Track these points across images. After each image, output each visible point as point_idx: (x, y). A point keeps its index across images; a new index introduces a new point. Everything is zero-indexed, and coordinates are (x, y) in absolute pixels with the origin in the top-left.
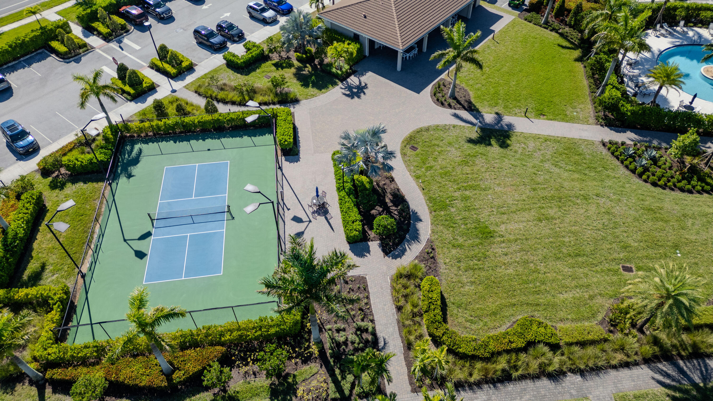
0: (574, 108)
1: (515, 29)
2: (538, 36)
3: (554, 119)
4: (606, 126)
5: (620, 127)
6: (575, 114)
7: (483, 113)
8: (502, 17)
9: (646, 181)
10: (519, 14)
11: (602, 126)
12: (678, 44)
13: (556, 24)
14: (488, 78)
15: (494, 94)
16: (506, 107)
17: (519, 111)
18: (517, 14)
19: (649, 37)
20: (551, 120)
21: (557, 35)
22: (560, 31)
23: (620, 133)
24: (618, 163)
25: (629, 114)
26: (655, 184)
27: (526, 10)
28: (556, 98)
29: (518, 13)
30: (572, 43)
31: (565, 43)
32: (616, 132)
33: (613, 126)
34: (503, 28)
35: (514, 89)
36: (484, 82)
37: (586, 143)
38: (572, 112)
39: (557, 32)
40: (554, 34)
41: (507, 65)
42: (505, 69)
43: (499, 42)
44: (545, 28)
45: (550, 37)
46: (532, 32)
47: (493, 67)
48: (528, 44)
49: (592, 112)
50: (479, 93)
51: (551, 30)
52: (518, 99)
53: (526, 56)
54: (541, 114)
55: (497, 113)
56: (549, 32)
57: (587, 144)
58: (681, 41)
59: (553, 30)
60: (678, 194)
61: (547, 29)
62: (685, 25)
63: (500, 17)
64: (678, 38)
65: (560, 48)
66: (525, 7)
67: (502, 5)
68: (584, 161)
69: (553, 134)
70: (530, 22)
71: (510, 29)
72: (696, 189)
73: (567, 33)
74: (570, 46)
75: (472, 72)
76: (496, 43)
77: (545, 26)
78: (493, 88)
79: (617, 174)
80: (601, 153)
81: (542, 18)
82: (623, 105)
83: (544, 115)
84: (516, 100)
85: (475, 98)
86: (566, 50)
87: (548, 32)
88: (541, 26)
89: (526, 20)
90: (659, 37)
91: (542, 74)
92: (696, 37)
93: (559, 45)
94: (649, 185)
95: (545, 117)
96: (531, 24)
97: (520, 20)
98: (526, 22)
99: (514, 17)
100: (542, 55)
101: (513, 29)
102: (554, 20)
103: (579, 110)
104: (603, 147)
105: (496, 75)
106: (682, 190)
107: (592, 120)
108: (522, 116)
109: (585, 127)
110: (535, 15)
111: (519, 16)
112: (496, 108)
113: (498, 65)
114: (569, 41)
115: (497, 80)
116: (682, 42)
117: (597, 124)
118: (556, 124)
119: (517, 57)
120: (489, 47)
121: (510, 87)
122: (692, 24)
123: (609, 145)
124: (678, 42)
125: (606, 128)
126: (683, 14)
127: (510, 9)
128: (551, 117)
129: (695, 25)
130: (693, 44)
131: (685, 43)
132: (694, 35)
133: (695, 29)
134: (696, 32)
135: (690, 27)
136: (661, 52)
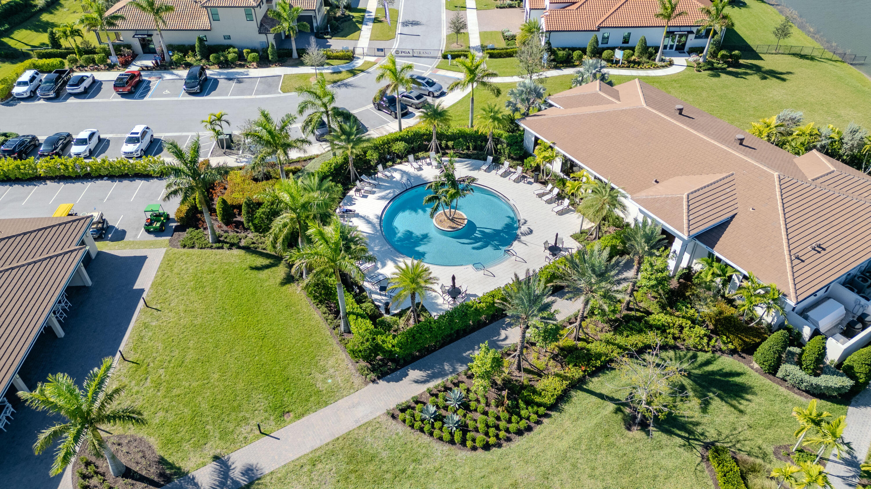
0: (323, 371)
1: (176, 271)
2: (215, 266)
3: (306, 412)
4: (379, 378)
5: (396, 370)
6: (330, 381)
7: (193, 473)
8: (145, 258)
9: (474, 449)
10: (170, 241)
11: (374, 381)
12: (391, 195)
13: (232, 235)
14: (169, 390)
15: (192, 419)
16: (224, 435)
17: (249, 429)
18: (167, 242)
19: (356, 202)
20: (303, 415)
21: (242, 252)
22: (243, 243)
23: (402, 380)
24: (425, 439)
25: (398, 350)
26: (487, 447)
27: (178, 229)
28: (291, 366)
29: (166, 239)
30: (268, 256)
31: (261, 261)
32: (397, 381)
33: (387, 374)
34: (156, 277)
35: (222, 388)
36: (166, 402)
37: (370, 429)
38: (324, 381)
39: (239, 247)
40: (235, 252)
41: (191, 345)
42: (191, 355)
43: (159, 307)
44: (218, 248)
45: (233, 260)
46: (203, 264)
47: (169, 362)
48: (207, 289)
49: (350, 365)
50: (167, 431)
51: (230, 248)
52: (235, 404)
53: (213, 311)
54: (284, 413)
55: (216, 458)
56: (228, 252)
57: (373, 431)
58: (391, 191)
59: (232, 246)
60: (519, 442)
61: (222, 248)
62: (385, 167)
63: (142, 259)
64: (386, 188)
65: (255, 272)
66: (174, 225)
67: (136, 235)
68: (384, 467)
69: (317, 444)
70: (193, 247)
71: (167, 273)
72: (532, 421)
73: (253, 243)
74: (266, 262)
75: (138, 392)
76: (155, 312)
77: (218, 245)
78: (185, 406)
79: (435, 461)
80: (397, 434)
81: (205, 233)
82: (383, 341)
83: (288, 412)
84: (234, 409)
85: (165, 445)
86: (266, 271)
87: (225, 252)
88: (211, 247)
89: (184, 246)
90: (366, 197)
91: (250, 332)
92: (404, 180)
93: (252, 268)
94: (480, 453)
95: (292, 414)
96: (196, 251)
97: (175, 250)
98: (186, 250)
99: (164, 250)
100: (235, 298)
101: (172, 271)
102: (225, 228)
103: (332, 371)
104: (394, 422)
105: (180, 376)
106: (520, 433)
107: (358, 380)
108: (257, 438)
109: (355, 397)
110: (194, 233)
111: (171, 244)
112: (208, 446)
113: (176, 353)
114: (262, 254)
115: (187, 384)
116: (394, 192)
117: (366, 383)
118: (312, 418)
119: (199, 321)
120: (146, 326)
121: (214, 387)
122: (390, 163)
123: (401, 416)
124: (390, 193)
125: (381, 382)
126: (376, 156)
127: (152, 237)
128: (300, 410)
129: (394, 162)
130: (407, 190)
131: (398, 192)
132: (402, 177)
133: (397, 167)
134: (401, 170)
135: (390, 166)
136: (380, 218)
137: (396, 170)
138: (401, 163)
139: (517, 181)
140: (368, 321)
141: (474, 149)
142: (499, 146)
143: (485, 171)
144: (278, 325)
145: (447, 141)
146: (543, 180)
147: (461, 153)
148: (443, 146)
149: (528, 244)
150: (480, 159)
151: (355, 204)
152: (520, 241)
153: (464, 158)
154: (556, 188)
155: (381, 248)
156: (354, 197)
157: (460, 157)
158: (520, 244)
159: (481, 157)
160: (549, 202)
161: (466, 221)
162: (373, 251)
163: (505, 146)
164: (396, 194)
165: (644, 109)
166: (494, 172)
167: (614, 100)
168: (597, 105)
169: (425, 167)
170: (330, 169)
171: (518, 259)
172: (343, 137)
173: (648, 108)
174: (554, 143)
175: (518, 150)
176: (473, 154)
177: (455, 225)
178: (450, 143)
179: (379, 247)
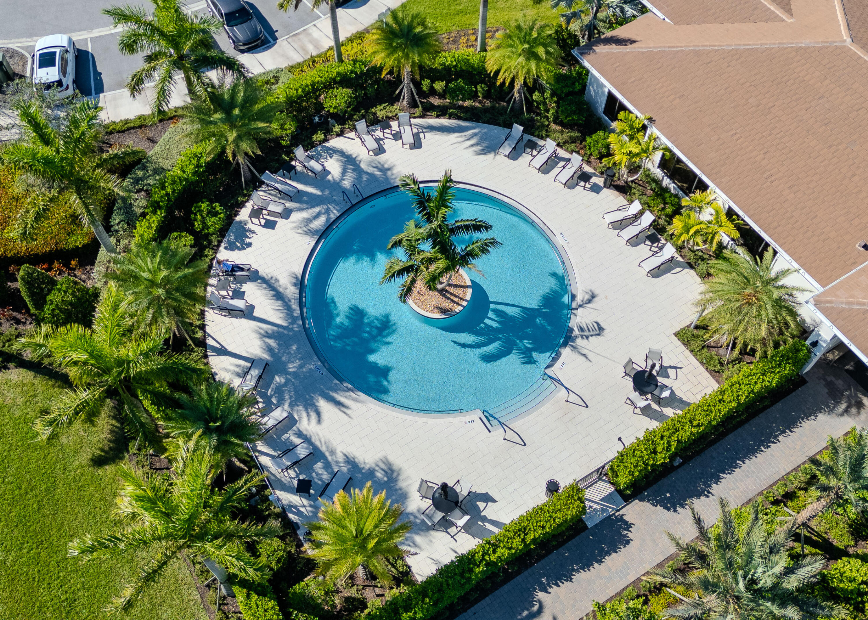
12: (321, 222)
19: (254, 239)
21: (27, 377)
22: (29, 353)
39: (22, 364)
40: (15, 375)
45: (9, 397)
58: (323, 208)
59: (7, 360)
62: (309, 148)
64: (313, 201)
90: (272, 226)
92: (348, 179)
116: (328, 211)
122: (319, 136)
124: (319, 214)
129: (328, 131)
130: (353, 206)
131: (335, 213)
132: (344, 172)
133: (335, 142)
134: (342, 153)
135: (321, 142)
136: (300, 284)
137: (332, 152)
138: (340, 134)
139: (570, 184)
140: (271, 604)
141: (487, 95)
142: (536, 96)
143: (508, 156)
144: (98, 575)
145: (433, 82)
146: (621, 183)
147: (461, 107)
148: (425, 88)
149: (590, 355)
150: (498, 125)
151: (249, 245)
152: (574, 348)
153: (466, 119)
154: (647, 213)
155: (301, 366)
156: (250, 226)
157: (459, 118)
158: (575, 356)
159: (501, 119)
160: (634, 241)
161: (470, 291)
162: (286, 373)
163: (547, 94)
164: (333, 217)
165: (842, 50)
166: (526, 158)
167: (779, 12)
168: (743, 21)
169: (389, 144)
170: (198, 166)
171: (572, 398)
172: (218, 116)
173: (854, 48)
174: (651, 120)
175: (574, 113)
176: (486, 110)
177: (447, 304)
178: (439, 86)
179: (298, 363)
